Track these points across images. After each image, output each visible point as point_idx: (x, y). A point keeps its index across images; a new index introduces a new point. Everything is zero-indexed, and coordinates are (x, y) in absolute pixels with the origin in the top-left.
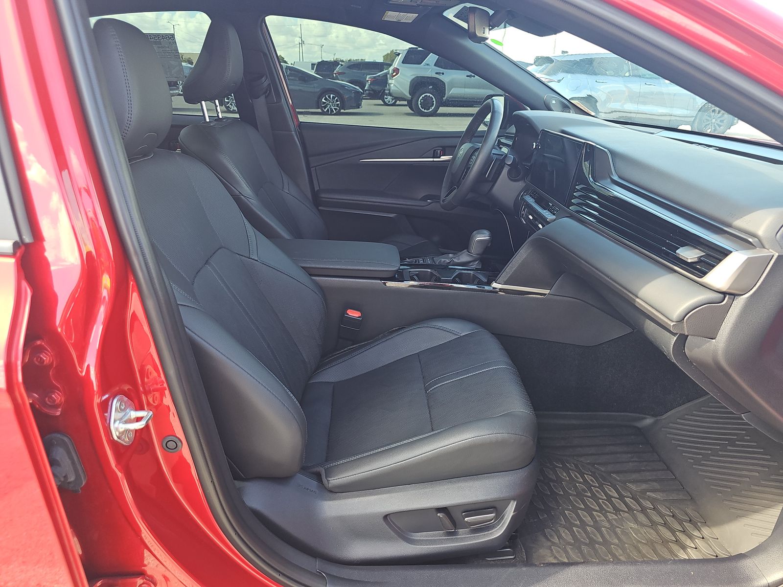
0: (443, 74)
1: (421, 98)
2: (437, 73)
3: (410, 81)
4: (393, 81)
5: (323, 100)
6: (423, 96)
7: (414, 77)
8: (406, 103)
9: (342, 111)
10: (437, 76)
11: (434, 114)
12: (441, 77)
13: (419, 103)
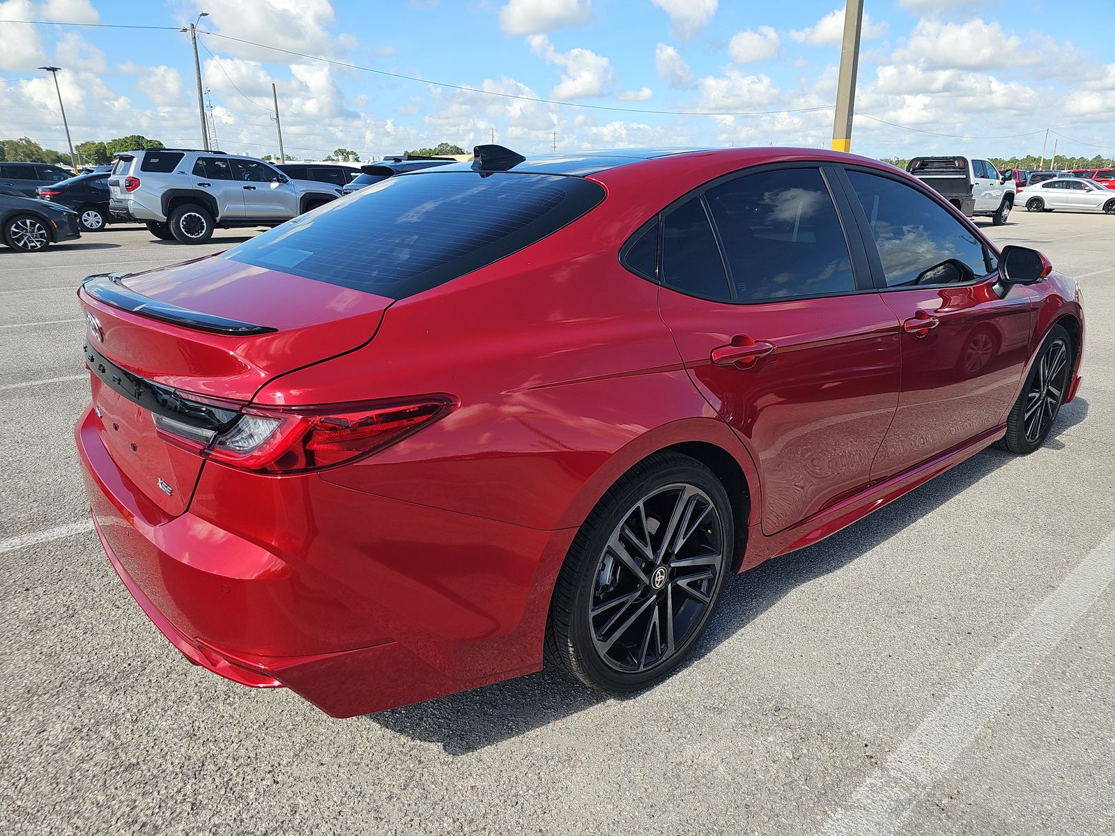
0: (209, 185)
1: (183, 218)
2: (200, 185)
3: (160, 195)
4: (132, 195)
5: (13, 229)
6: (186, 215)
7: (166, 190)
8: (144, 225)
9: (51, 244)
10: (201, 188)
11: (208, 240)
12: (206, 189)
13: (181, 226)
